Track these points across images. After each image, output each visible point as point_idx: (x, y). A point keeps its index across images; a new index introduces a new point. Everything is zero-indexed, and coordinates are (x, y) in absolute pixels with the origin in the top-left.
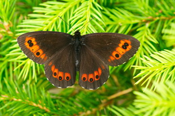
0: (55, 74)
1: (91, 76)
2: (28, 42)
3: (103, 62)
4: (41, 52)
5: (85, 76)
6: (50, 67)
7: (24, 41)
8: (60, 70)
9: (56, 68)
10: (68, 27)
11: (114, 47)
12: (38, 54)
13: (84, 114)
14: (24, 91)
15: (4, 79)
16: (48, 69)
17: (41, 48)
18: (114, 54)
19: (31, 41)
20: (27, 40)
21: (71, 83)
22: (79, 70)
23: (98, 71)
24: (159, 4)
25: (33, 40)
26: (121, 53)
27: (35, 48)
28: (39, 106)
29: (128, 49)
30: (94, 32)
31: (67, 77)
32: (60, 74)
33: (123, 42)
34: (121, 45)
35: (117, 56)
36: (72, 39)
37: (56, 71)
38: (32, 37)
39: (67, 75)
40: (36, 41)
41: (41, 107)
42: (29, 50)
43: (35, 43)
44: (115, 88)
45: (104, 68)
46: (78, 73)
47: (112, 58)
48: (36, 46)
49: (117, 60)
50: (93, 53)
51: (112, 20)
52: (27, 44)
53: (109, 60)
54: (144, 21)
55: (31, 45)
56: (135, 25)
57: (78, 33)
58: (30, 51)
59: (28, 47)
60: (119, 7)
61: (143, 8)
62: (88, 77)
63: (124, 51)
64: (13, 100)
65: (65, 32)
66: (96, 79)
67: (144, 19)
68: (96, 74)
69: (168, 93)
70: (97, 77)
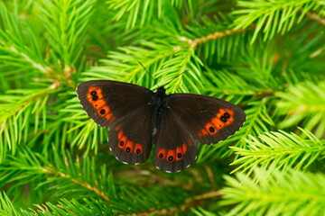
0: (122, 143)
1: (171, 153)
2: (91, 94)
3: (191, 136)
4: (107, 109)
5: (162, 151)
6: (117, 133)
7: (86, 91)
8: (129, 139)
9: (124, 134)
10: (153, 82)
11: (209, 117)
12: (103, 112)
13: (157, 212)
14: (78, 165)
15: (53, 144)
16: (113, 135)
17: (107, 104)
18: (208, 126)
19: (96, 93)
20: (90, 90)
21: (143, 159)
22: (155, 143)
23: (182, 147)
24: (284, 74)
25: (99, 92)
26: (218, 126)
27: (100, 103)
28: (95, 189)
29: (228, 123)
30: (185, 92)
31: (138, 150)
32: (129, 145)
33: (222, 112)
34: (219, 116)
35: (212, 129)
36: (153, 98)
37: (124, 139)
38: (98, 87)
39: (138, 147)
40: (103, 93)
41: (97, 191)
42: (91, 104)
43: (100, 96)
44: (207, 185)
45: (191, 144)
46: (153, 146)
47: (204, 133)
48: (101, 101)
49: (211, 136)
50: (179, 121)
51: (215, 85)
52: (89, 96)
53: (200, 135)
54: (260, 93)
55: (95, 98)
56: (248, 98)
57: (162, 89)
58: (92, 107)
59: (91, 100)
60: (230, 71)
61: (262, 77)
62: (166, 154)
63: (222, 124)
64: (59, 176)
65: (147, 87)
66: (177, 159)
67: (260, 91)
68: (178, 151)
69: (270, 183)
70: (179, 155)
